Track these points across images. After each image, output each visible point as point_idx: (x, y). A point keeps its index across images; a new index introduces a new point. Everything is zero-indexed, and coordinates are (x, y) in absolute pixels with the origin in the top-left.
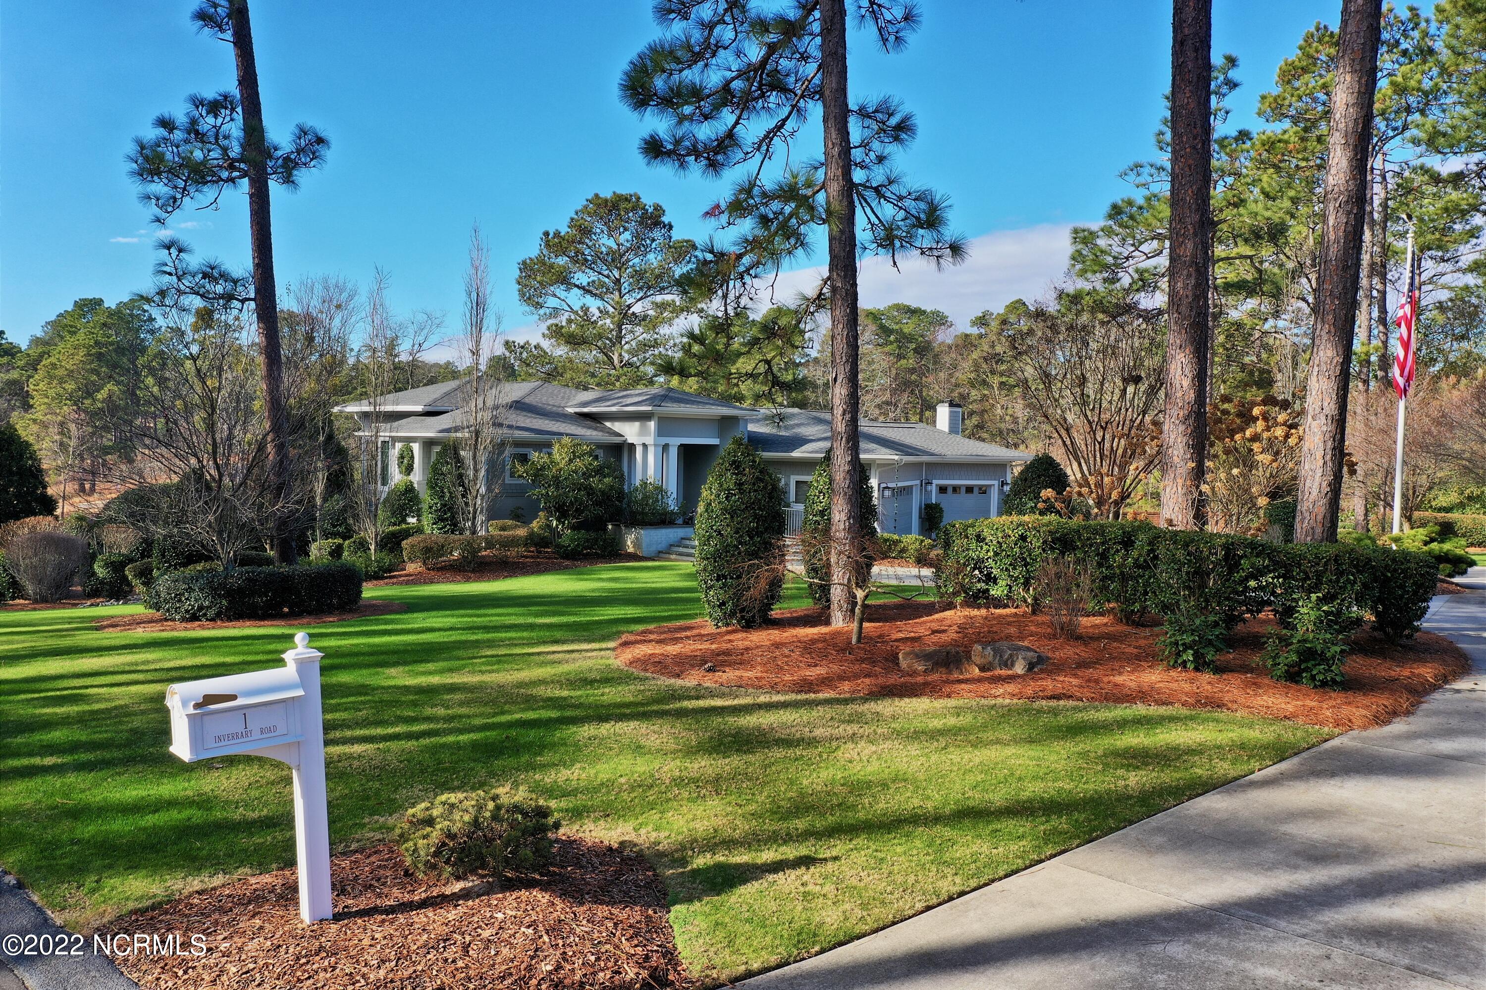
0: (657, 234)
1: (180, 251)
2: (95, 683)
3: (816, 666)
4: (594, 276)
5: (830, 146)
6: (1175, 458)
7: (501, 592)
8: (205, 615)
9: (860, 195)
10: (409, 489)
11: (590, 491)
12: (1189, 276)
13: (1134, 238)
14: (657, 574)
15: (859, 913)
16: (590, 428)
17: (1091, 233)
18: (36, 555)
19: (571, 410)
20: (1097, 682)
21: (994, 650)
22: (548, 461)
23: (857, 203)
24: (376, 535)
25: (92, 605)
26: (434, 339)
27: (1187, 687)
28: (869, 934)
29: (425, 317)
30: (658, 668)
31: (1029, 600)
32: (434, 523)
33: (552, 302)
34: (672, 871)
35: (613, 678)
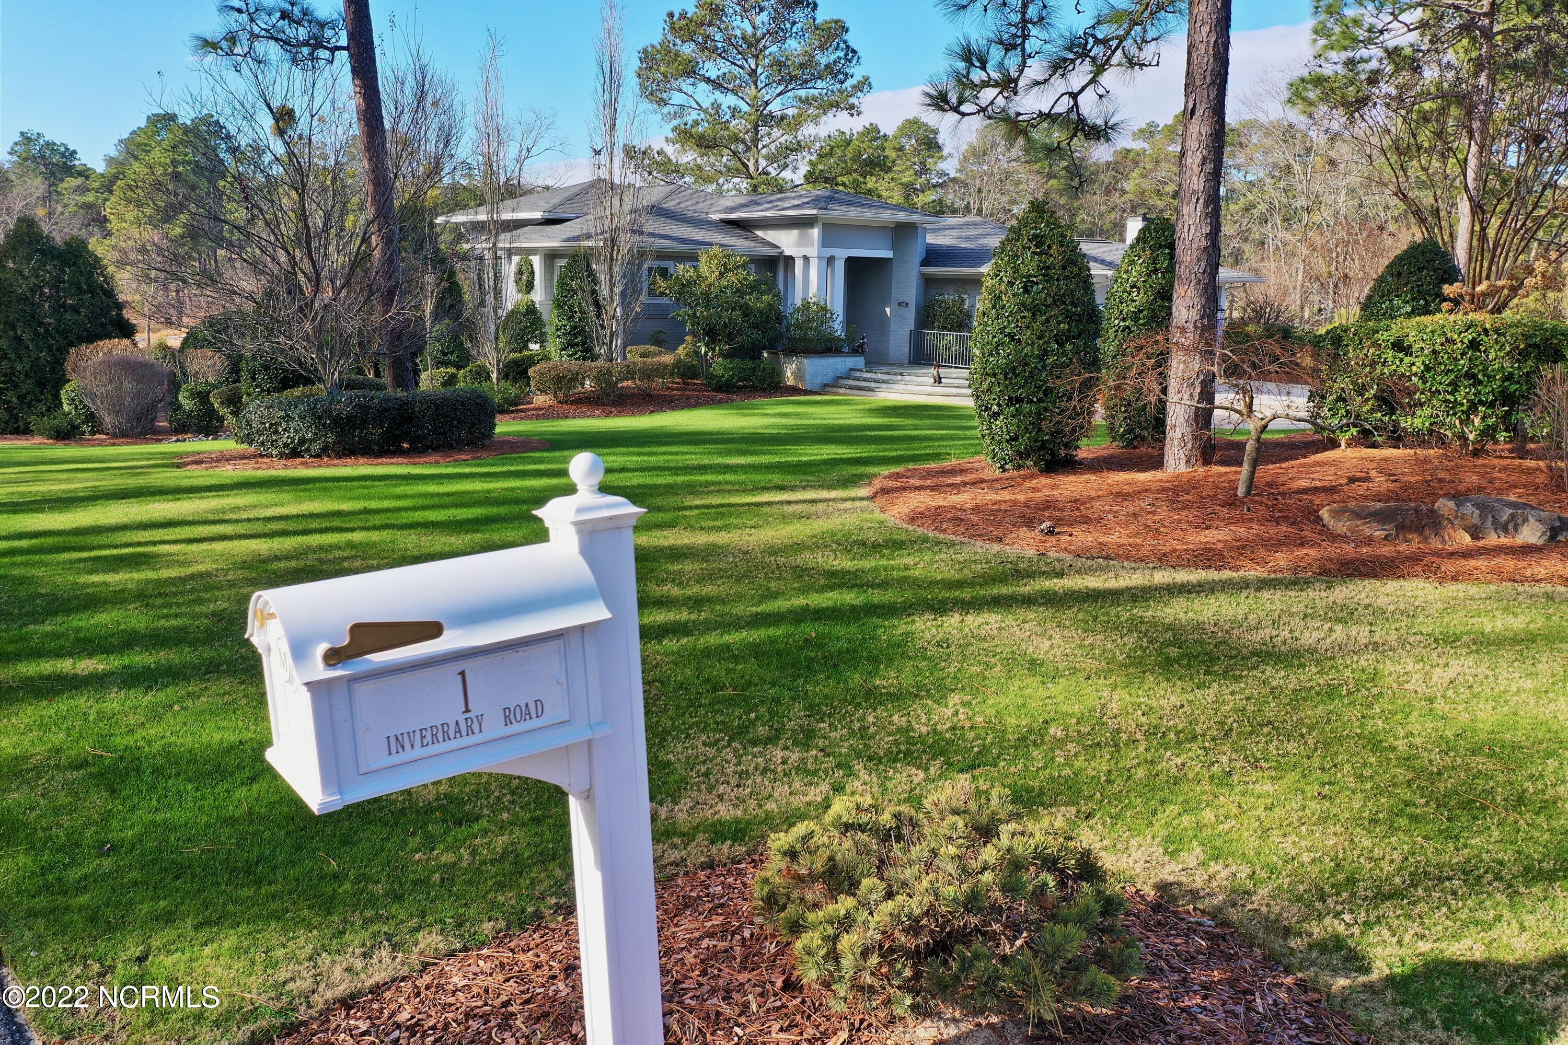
0: (799, 14)
2: (167, 538)
3: (1208, 528)
4: (725, 67)
8: (308, 450)
10: (531, 310)
11: (747, 311)
14: (832, 409)
16: (740, 237)
18: (110, 382)
19: (715, 217)
21: (1477, 508)
22: (694, 275)
24: (498, 361)
25: (178, 440)
26: (543, 144)
30: (962, 528)
31: (1471, 437)
32: (562, 350)
33: (677, 98)
34: (1342, 982)
35: (903, 542)
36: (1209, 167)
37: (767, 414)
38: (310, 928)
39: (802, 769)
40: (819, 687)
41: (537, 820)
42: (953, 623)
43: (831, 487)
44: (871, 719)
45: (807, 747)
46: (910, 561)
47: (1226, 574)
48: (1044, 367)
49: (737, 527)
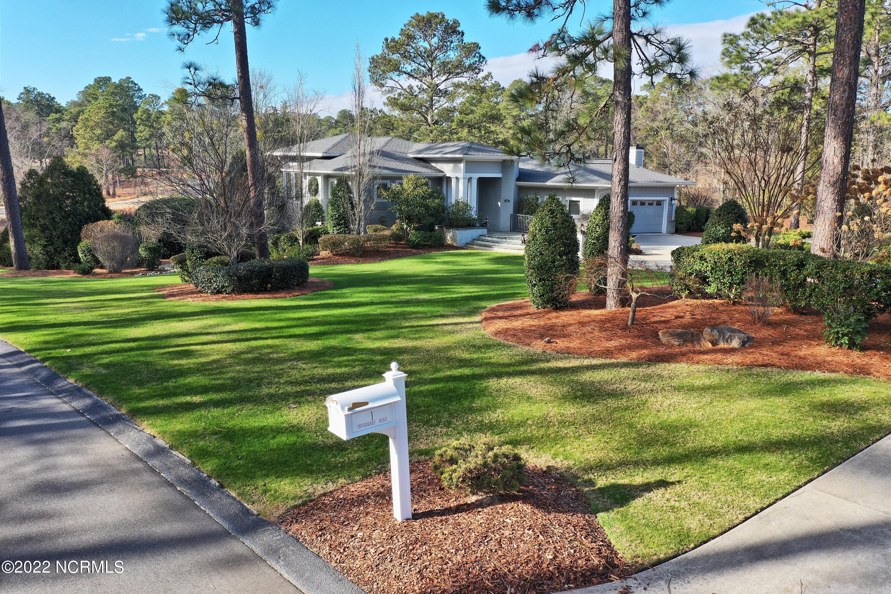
0: (454, 38)
1: (196, 69)
3: (611, 340)
4: (415, 66)
5: (618, 9)
6: (825, 208)
7: (383, 272)
8: (226, 291)
9: (635, 41)
10: (317, 205)
11: (427, 207)
12: (844, 91)
13: (764, 40)
15: (708, 522)
16: (423, 167)
17: (735, 37)
18: (109, 245)
19: (411, 156)
20: (788, 354)
21: (718, 331)
22: (401, 189)
23: (633, 47)
24: (302, 234)
25: (143, 275)
27: (845, 360)
28: (718, 536)
29: (314, 93)
30: (515, 339)
31: (732, 297)
32: (334, 227)
33: (390, 83)
34: (587, 489)
35: (490, 345)
36: (622, 183)
37: (437, 262)
38: (308, 478)
39: (446, 434)
40: (453, 406)
41: (366, 450)
42: (504, 382)
43: (464, 316)
44: (470, 418)
45: (448, 427)
46: (491, 355)
47: (613, 361)
48: (554, 266)
49: (424, 338)
